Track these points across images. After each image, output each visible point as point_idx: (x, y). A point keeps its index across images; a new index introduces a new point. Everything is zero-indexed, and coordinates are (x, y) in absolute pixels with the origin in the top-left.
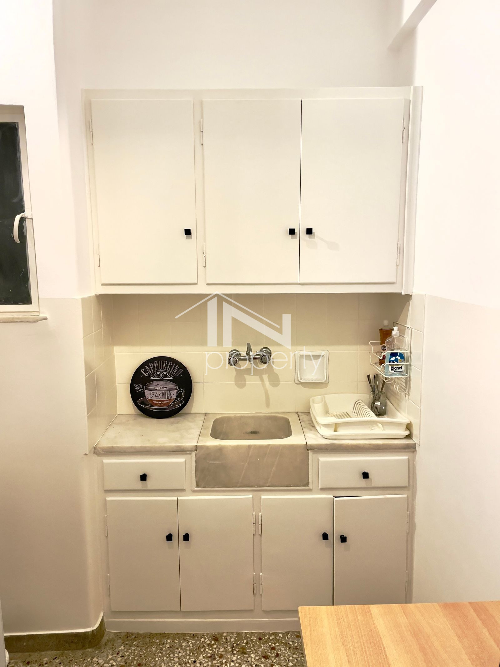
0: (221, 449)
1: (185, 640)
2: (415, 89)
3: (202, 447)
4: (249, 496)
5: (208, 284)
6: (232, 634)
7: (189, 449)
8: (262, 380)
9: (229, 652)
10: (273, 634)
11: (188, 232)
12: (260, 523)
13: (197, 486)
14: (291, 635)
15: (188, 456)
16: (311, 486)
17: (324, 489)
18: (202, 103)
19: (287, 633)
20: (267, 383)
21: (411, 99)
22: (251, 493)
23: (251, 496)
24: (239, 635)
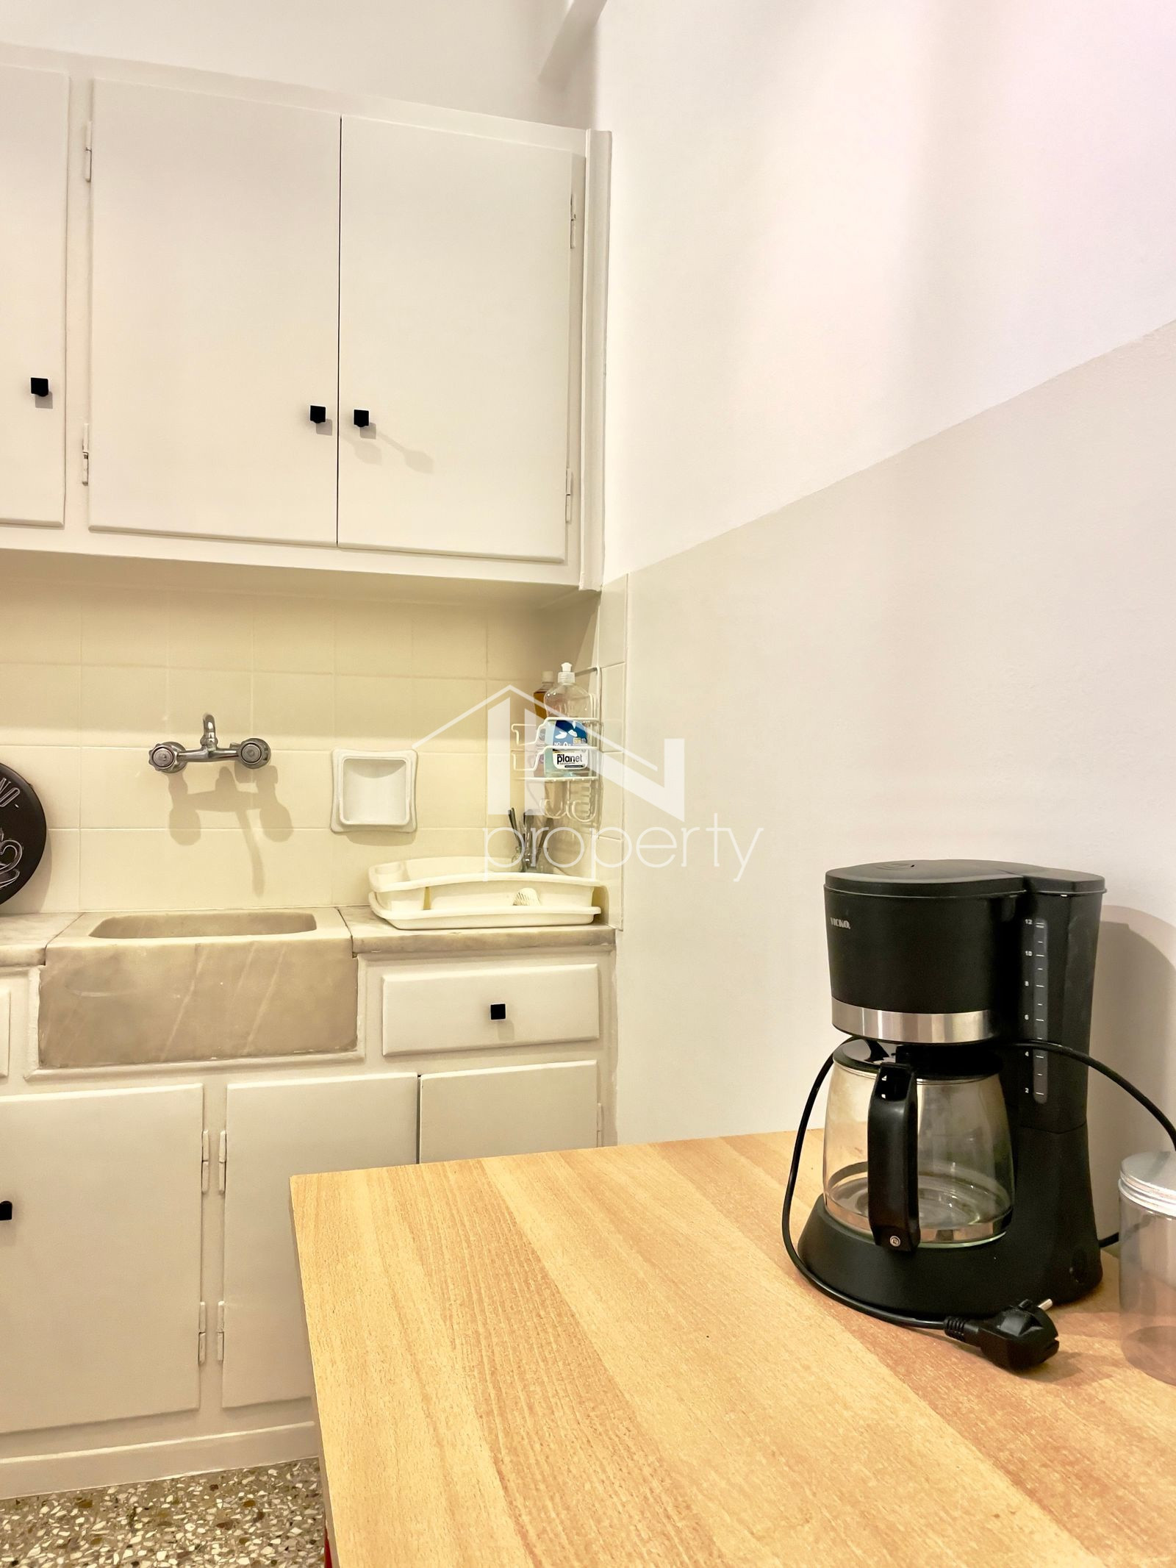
0: (116, 958)
2: (596, 135)
3: (60, 953)
4: (193, 1085)
5: (93, 529)
6: (135, 1486)
7: (22, 960)
8: (244, 823)
9: (122, 1527)
10: (252, 1472)
11: (40, 387)
12: (222, 1160)
13: (43, 1062)
14: (301, 1469)
15: (20, 981)
16: (360, 1050)
17: (394, 1057)
18: (92, 86)
19: (291, 1465)
20: (257, 830)
21: (587, 155)
22: (195, 1078)
23: (199, 1085)
24: (155, 1488)
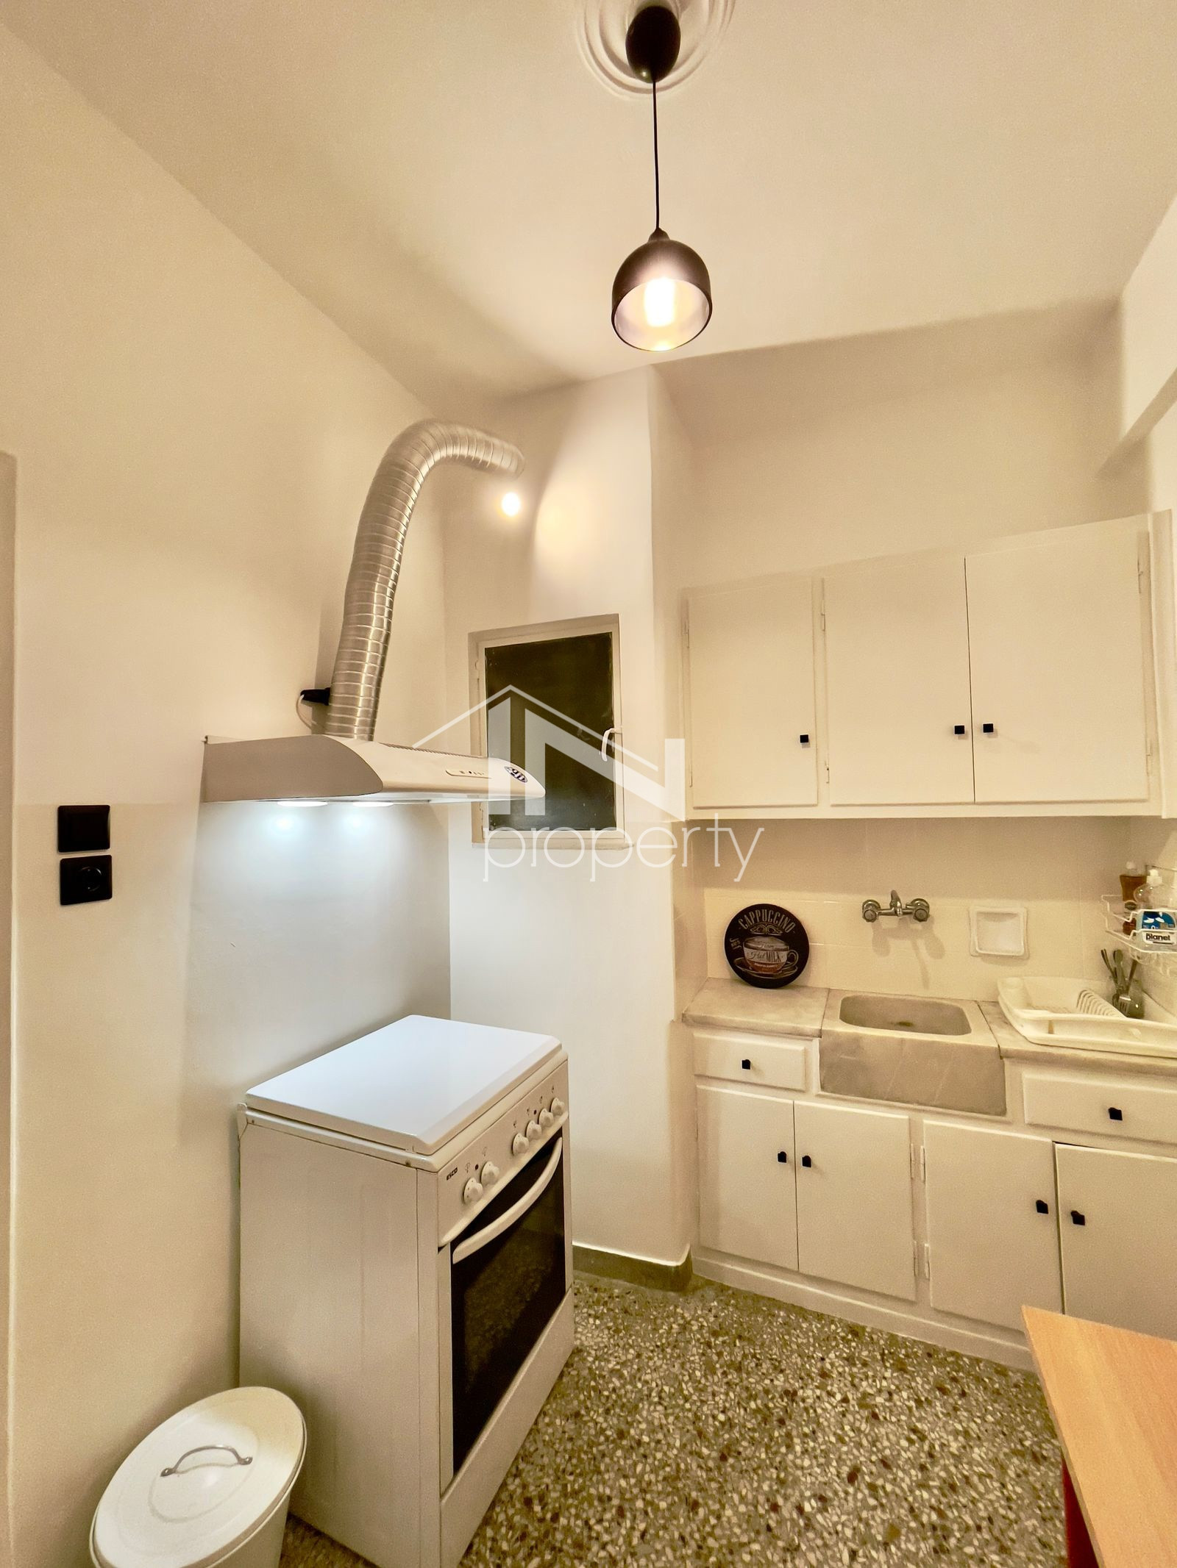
0: (857, 1039)
1: (805, 1319)
2: (1157, 516)
3: (830, 1033)
4: (903, 1116)
5: (833, 805)
6: (881, 1332)
7: (810, 1033)
9: (877, 1360)
10: (953, 1354)
11: (804, 739)
12: (922, 1161)
13: (823, 1088)
14: (985, 1366)
15: (809, 1044)
16: (1008, 1117)
17: (1035, 1126)
19: (978, 1361)
22: (905, 1112)
23: (907, 1117)
